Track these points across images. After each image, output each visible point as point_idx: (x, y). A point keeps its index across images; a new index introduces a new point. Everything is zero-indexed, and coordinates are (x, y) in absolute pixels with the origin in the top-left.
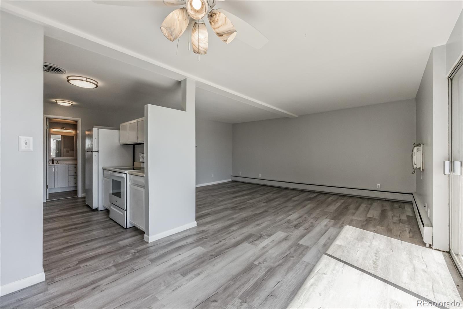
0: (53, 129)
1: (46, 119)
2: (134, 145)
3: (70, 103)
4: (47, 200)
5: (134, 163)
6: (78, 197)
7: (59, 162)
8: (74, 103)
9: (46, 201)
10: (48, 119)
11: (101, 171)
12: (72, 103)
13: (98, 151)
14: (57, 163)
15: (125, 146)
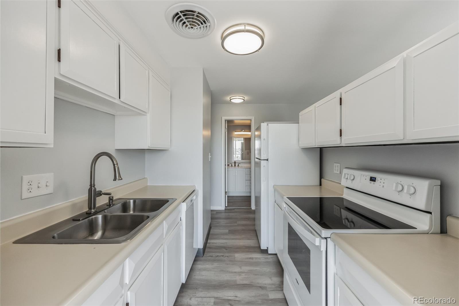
0: (235, 132)
1: (225, 121)
2: (321, 150)
3: (242, 98)
4: (226, 207)
5: (322, 180)
6: (251, 208)
7: (239, 164)
8: (246, 98)
9: (225, 209)
10: (226, 122)
11: (271, 189)
12: (244, 98)
13: (267, 160)
14: (238, 166)
15: (308, 150)
